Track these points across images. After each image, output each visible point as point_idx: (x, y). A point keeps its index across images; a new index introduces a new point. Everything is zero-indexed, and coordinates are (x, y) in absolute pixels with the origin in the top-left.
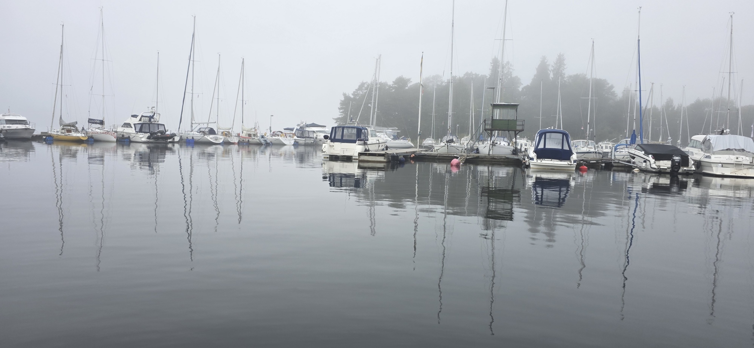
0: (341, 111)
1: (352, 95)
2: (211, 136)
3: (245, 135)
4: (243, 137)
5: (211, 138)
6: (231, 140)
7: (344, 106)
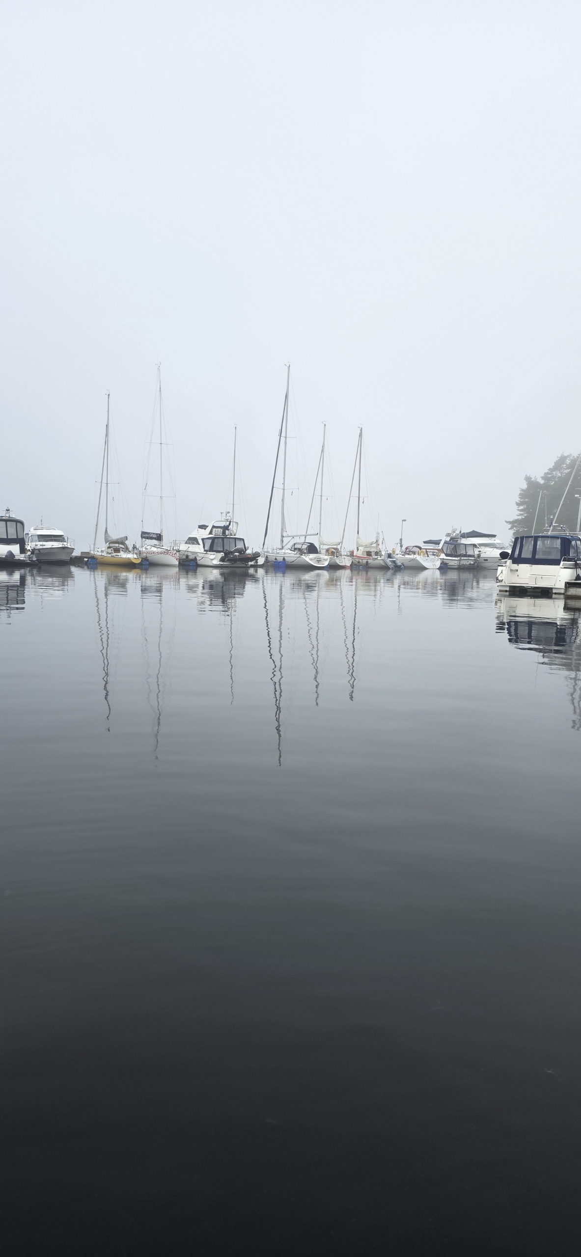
0: (521, 508)
1: (541, 479)
2: (312, 556)
3: (361, 554)
4: (358, 557)
5: (311, 560)
6: (341, 561)
7: (527, 500)
